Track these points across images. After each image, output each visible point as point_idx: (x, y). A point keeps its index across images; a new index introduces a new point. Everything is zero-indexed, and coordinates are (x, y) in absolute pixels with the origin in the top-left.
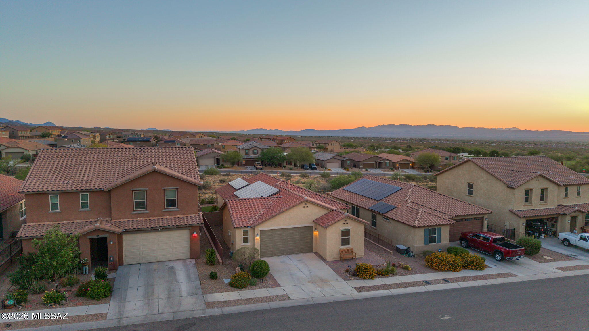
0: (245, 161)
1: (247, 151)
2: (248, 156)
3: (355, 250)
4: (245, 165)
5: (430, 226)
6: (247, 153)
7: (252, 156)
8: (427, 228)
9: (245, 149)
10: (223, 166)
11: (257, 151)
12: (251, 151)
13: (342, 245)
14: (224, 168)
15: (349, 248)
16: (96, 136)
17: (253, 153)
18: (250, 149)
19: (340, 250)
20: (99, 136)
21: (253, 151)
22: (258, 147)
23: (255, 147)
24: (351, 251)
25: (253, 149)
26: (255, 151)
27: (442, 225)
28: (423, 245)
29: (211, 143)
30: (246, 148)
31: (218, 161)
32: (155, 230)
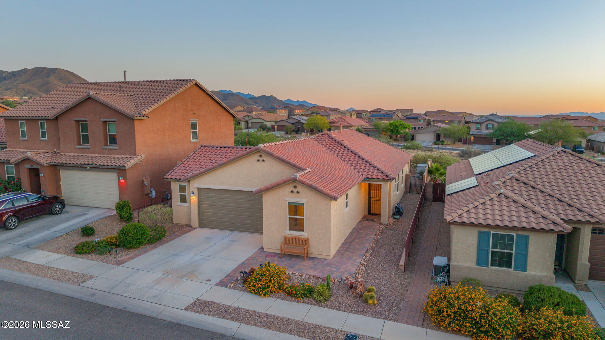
0: (474, 137)
1: (478, 125)
2: (479, 132)
3: (312, 242)
4: (474, 143)
5: (497, 227)
6: (477, 128)
7: (484, 132)
8: (486, 230)
9: (476, 123)
10: (443, 143)
11: (493, 125)
12: (484, 126)
13: (290, 229)
14: (442, 144)
15: (302, 237)
16: (353, 114)
17: (487, 128)
18: (482, 123)
19: (285, 236)
20: (356, 114)
21: (487, 125)
22: (495, 120)
23: (490, 120)
24: (305, 242)
25: (487, 123)
26: (490, 126)
27: (533, 229)
28: (473, 265)
29: (458, 120)
30: (478, 121)
31: (438, 137)
32: (82, 167)
